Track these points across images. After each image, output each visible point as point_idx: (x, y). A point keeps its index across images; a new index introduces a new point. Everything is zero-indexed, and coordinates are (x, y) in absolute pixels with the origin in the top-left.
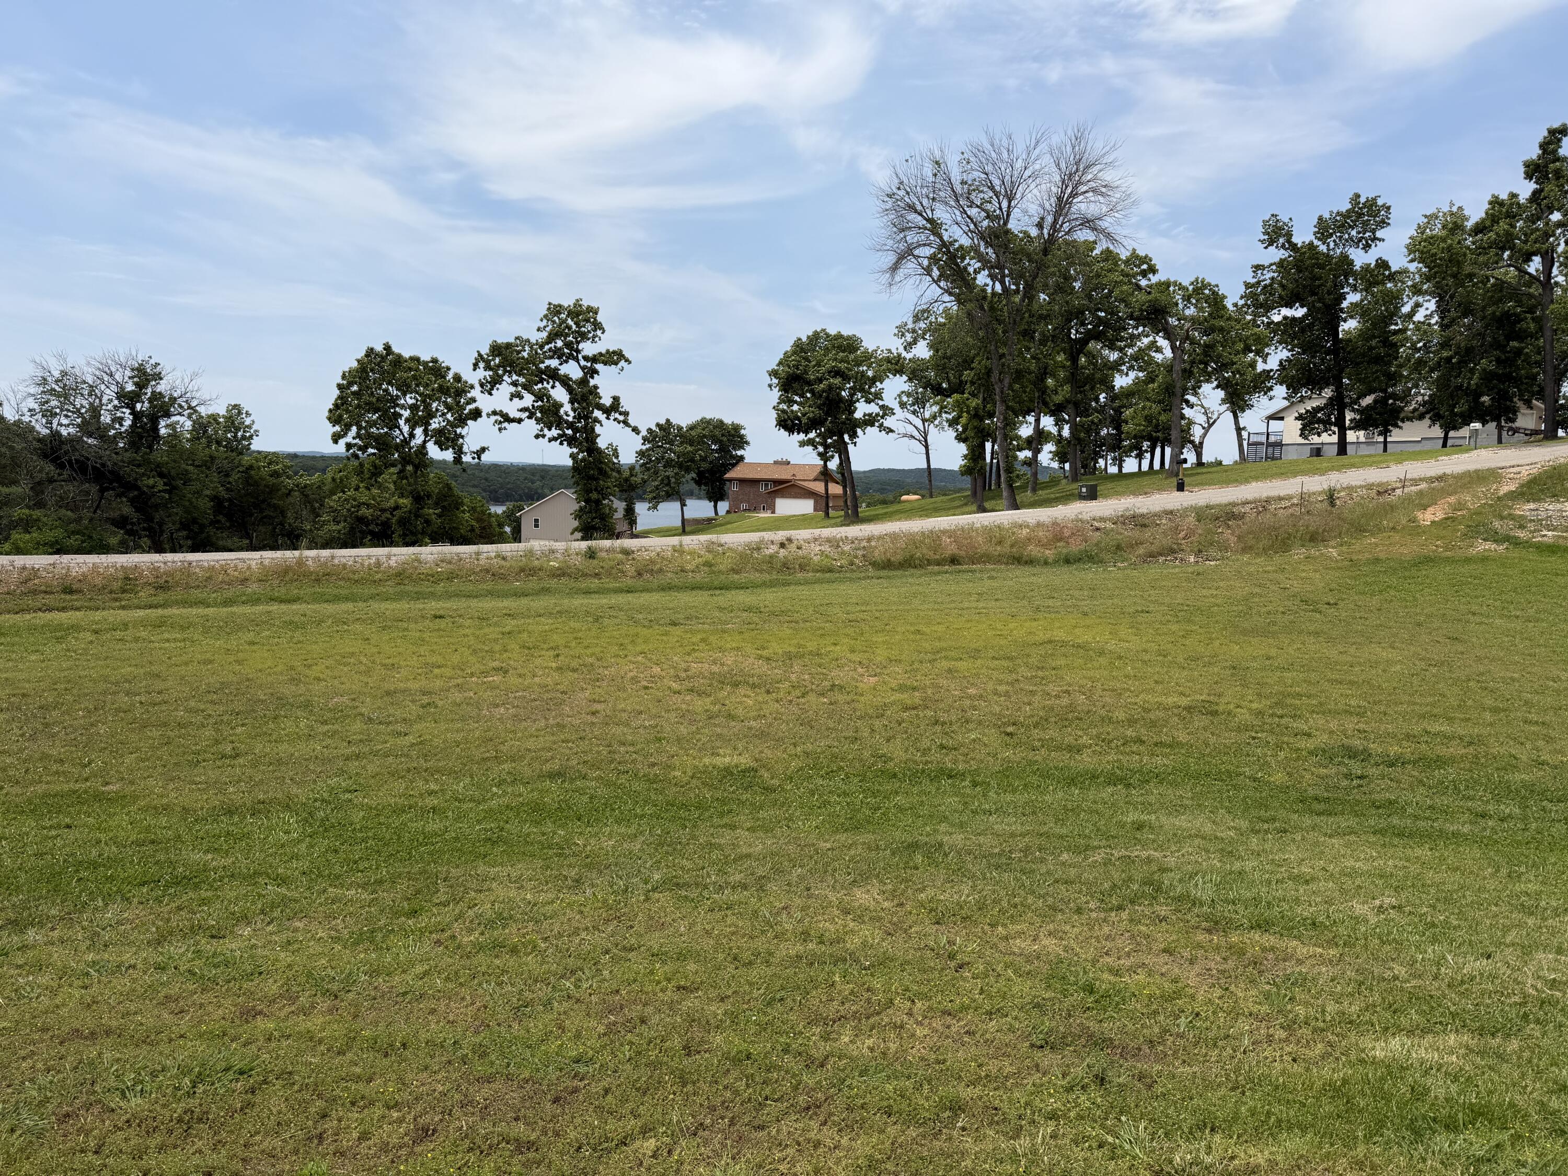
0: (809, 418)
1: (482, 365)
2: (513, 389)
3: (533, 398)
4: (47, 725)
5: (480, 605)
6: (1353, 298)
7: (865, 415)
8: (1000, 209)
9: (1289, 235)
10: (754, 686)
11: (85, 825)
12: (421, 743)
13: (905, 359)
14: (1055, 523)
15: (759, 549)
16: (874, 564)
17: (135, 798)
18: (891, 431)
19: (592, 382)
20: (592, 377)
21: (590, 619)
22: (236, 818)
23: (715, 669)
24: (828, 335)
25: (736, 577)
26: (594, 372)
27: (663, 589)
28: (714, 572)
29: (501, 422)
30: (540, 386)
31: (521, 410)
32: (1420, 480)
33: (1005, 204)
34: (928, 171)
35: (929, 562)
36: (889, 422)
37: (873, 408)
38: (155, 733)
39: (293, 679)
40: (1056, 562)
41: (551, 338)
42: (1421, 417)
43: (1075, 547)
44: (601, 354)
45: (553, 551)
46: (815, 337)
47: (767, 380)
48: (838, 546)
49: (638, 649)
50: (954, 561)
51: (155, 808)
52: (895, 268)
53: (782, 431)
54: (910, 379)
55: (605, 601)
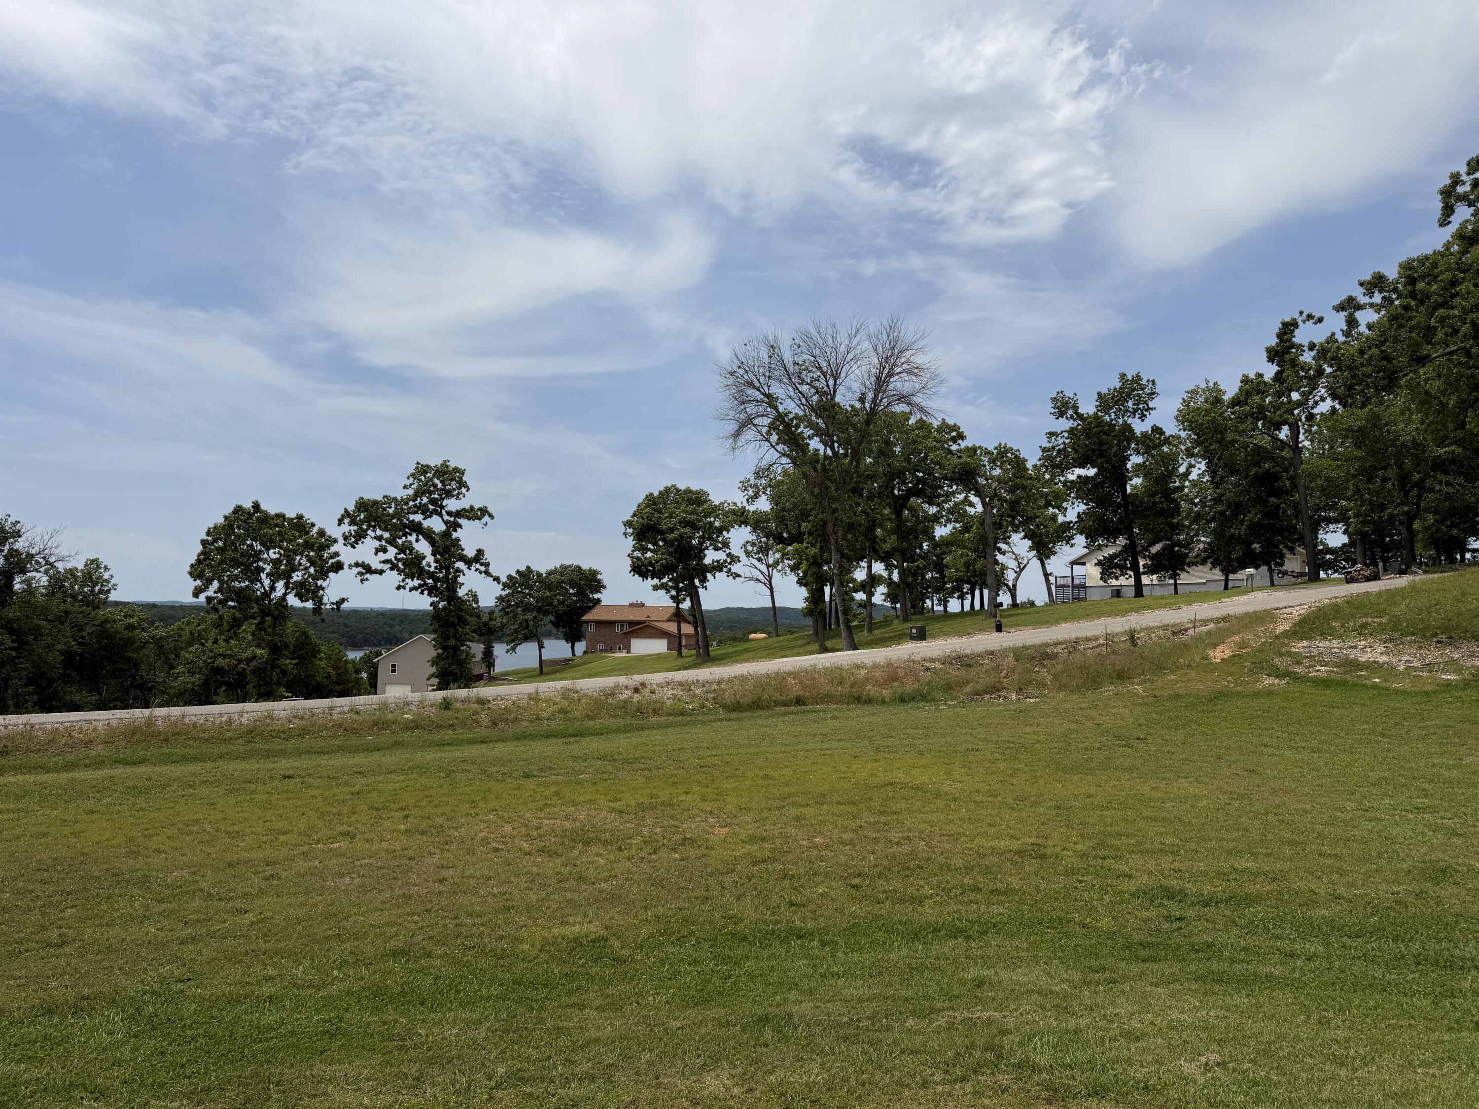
0: (662, 565)
1: (347, 521)
2: (377, 544)
3: (396, 551)
5: (331, 762)
6: (1135, 460)
7: (714, 562)
8: (828, 386)
9: (1076, 408)
10: (605, 843)
12: (262, 921)
13: (748, 511)
14: (889, 664)
15: (613, 694)
16: (724, 707)
18: (739, 576)
20: (455, 531)
21: (443, 774)
22: (55, 1019)
24: (678, 490)
25: (591, 723)
26: (457, 526)
27: (518, 739)
28: (569, 720)
29: (362, 574)
30: (403, 539)
31: (384, 562)
32: (1208, 620)
33: (831, 382)
34: (764, 354)
35: (777, 703)
36: (735, 568)
37: (721, 556)
39: (131, 852)
40: (893, 701)
41: (417, 495)
42: (1204, 562)
43: (909, 686)
44: (464, 509)
45: (408, 704)
46: (667, 492)
47: (623, 529)
48: (690, 690)
50: (799, 701)
52: (737, 435)
53: (637, 576)
54: (754, 530)
55: (458, 754)
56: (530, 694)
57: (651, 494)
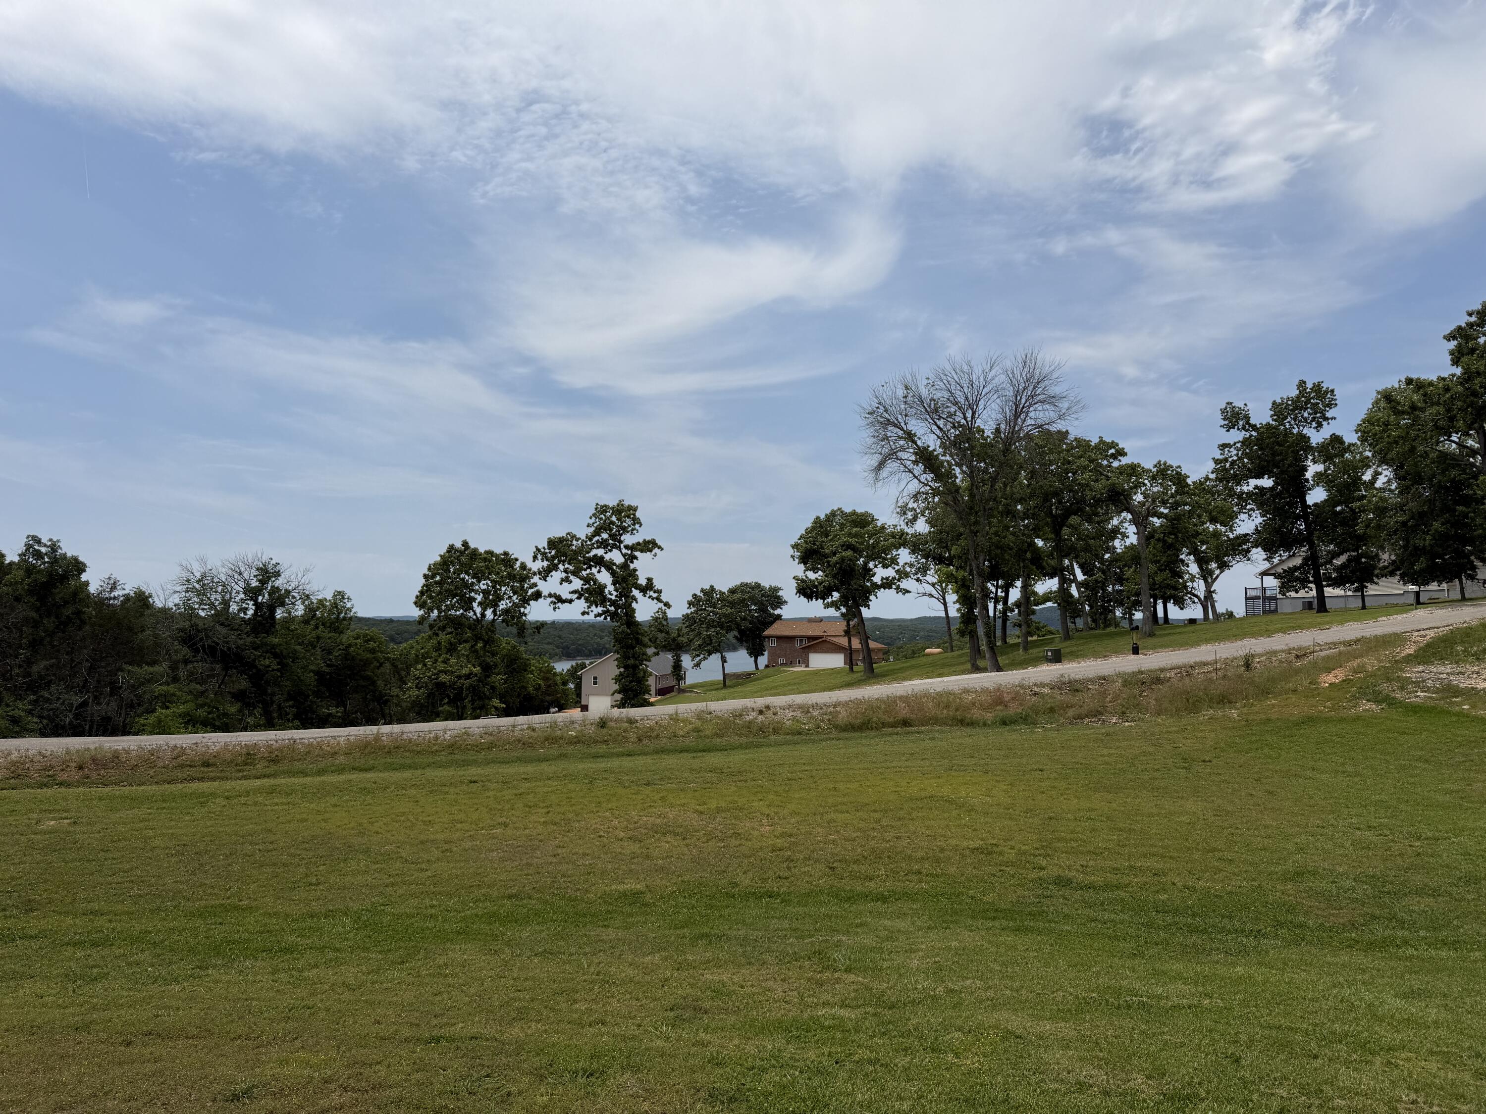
0: (824, 586)
1: (539, 557)
2: (564, 575)
3: (582, 582)
4: (201, 865)
5: (506, 771)
7: (882, 579)
8: (965, 418)
9: (1247, 418)
10: (677, 834)
11: (230, 923)
12: (435, 876)
13: (907, 534)
14: (998, 689)
15: (741, 715)
16: (836, 727)
17: (258, 908)
18: (908, 592)
19: (632, 566)
20: (632, 562)
21: (586, 781)
22: (315, 919)
23: (658, 821)
24: (844, 513)
25: (719, 740)
26: (633, 558)
28: (701, 737)
29: (555, 603)
30: (588, 571)
31: (572, 592)
32: (1340, 643)
33: (969, 414)
34: (901, 392)
35: (884, 725)
36: (904, 584)
37: (890, 572)
38: (269, 870)
39: (360, 833)
40: (993, 723)
41: (597, 533)
42: (1392, 574)
43: (1014, 709)
44: (638, 544)
45: (573, 722)
46: (833, 514)
47: (791, 551)
48: (808, 712)
49: (610, 806)
50: (906, 723)
51: (270, 914)
52: (881, 465)
53: (802, 597)
54: (913, 552)
55: (603, 765)
56: (672, 715)
57: (818, 518)
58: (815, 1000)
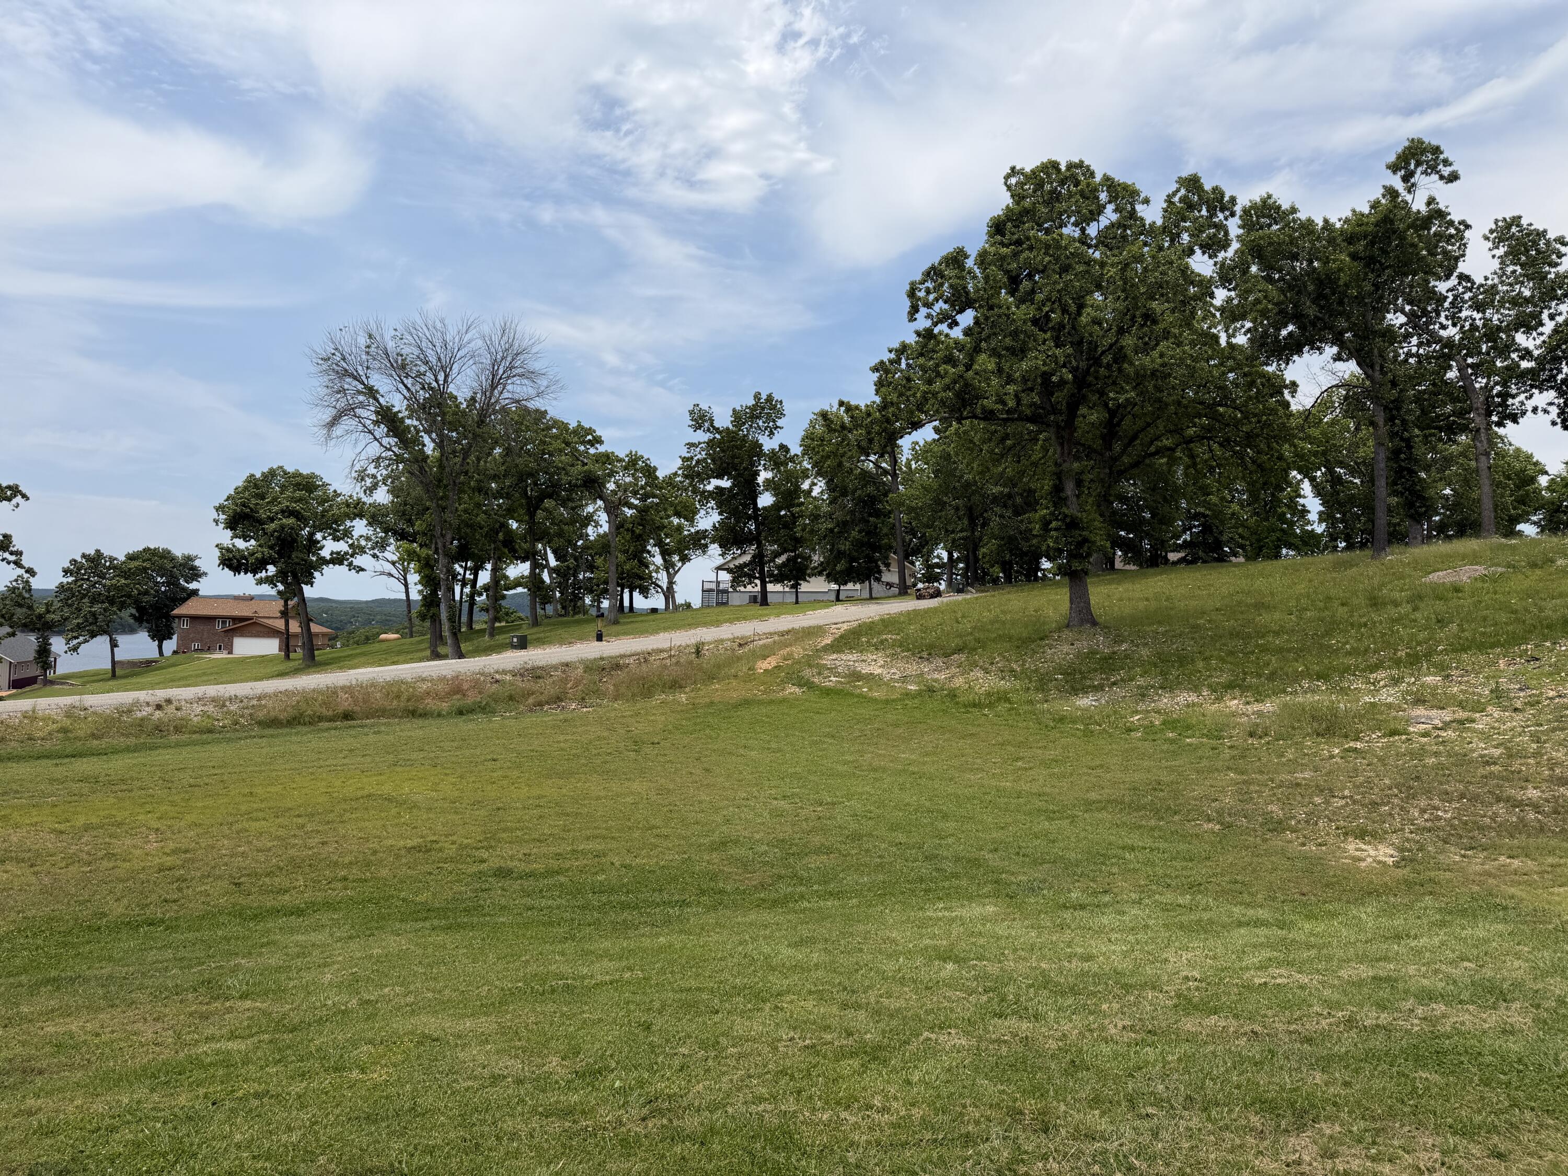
0: (257, 559)
6: (764, 476)
7: (332, 553)
8: (437, 381)
9: (712, 421)
13: (364, 503)
14: (457, 676)
15: (130, 711)
16: (260, 723)
18: (363, 570)
24: (286, 473)
25: (95, 742)
28: (69, 739)
32: (775, 633)
33: (441, 377)
34: (363, 341)
35: (321, 719)
36: (359, 561)
37: (342, 546)
40: (449, 714)
42: (820, 573)
43: (472, 698)
46: (272, 473)
47: (214, 515)
48: (224, 706)
50: (347, 716)
52: (334, 423)
53: (226, 570)
54: (370, 524)
57: (252, 476)
58: (196, 1036)
